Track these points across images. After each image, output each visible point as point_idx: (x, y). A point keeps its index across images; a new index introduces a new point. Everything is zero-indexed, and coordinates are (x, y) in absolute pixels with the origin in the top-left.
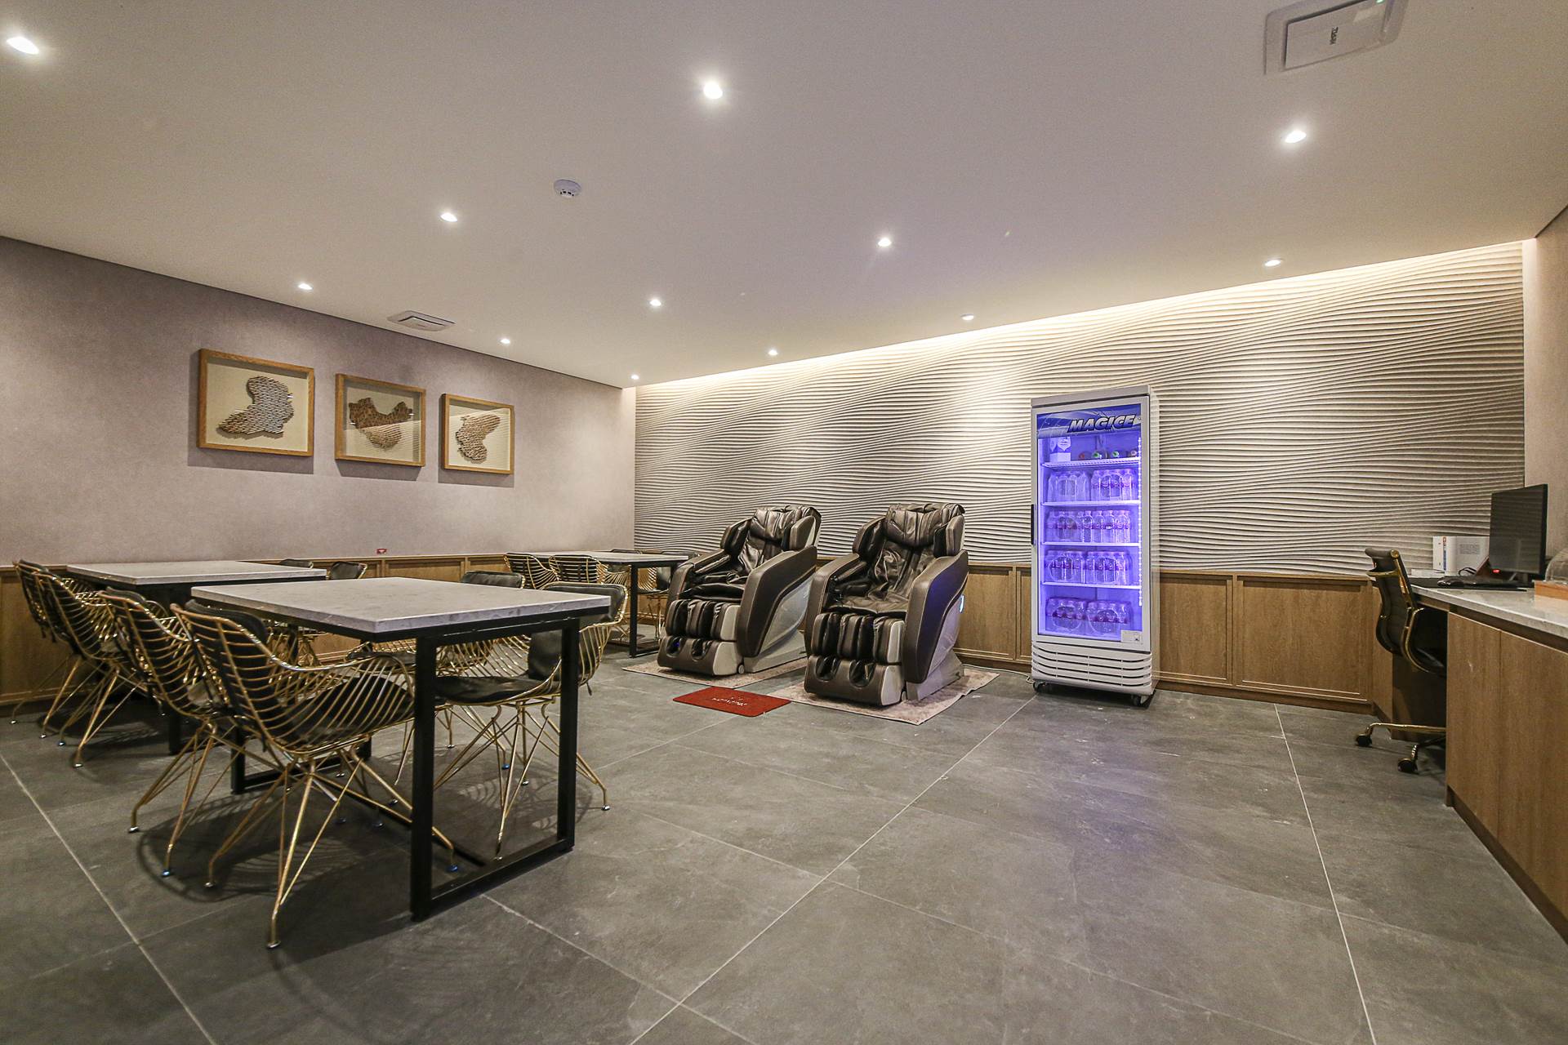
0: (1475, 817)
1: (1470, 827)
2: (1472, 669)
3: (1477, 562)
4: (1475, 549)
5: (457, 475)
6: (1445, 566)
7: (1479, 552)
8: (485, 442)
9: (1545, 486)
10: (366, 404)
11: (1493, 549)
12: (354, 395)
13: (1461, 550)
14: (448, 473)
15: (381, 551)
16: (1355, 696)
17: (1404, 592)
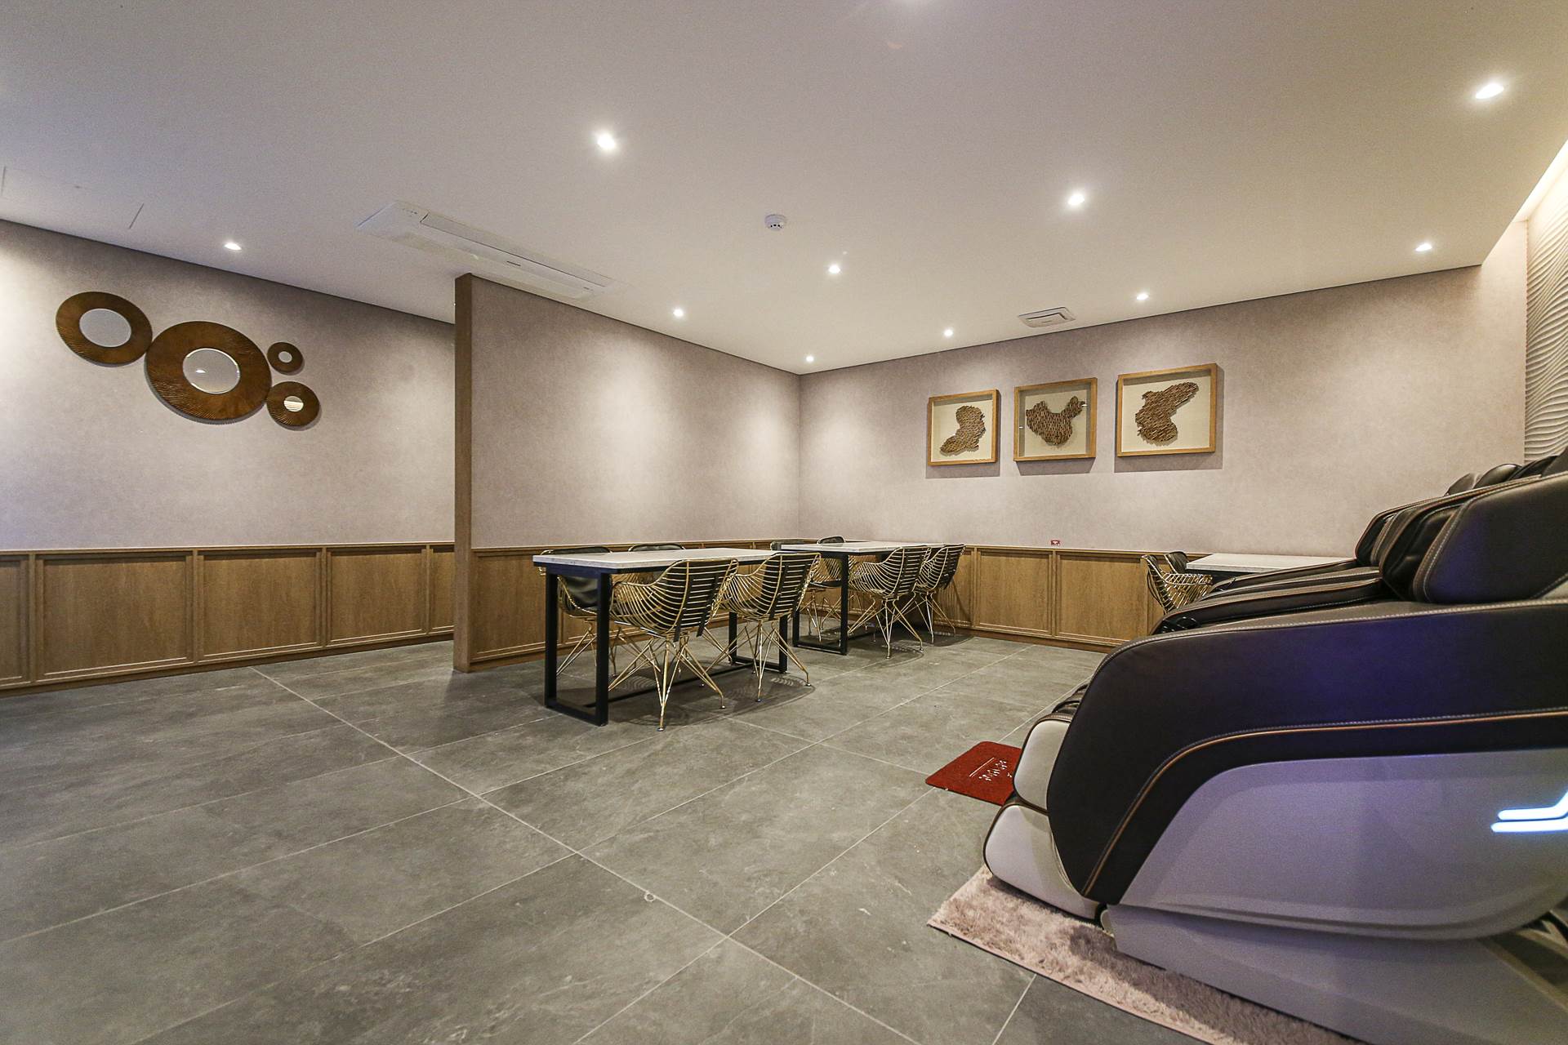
5: (1138, 462)
8: (1173, 419)
10: (1041, 406)
12: (1031, 402)
14: (1128, 462)
15: (1055, 542)
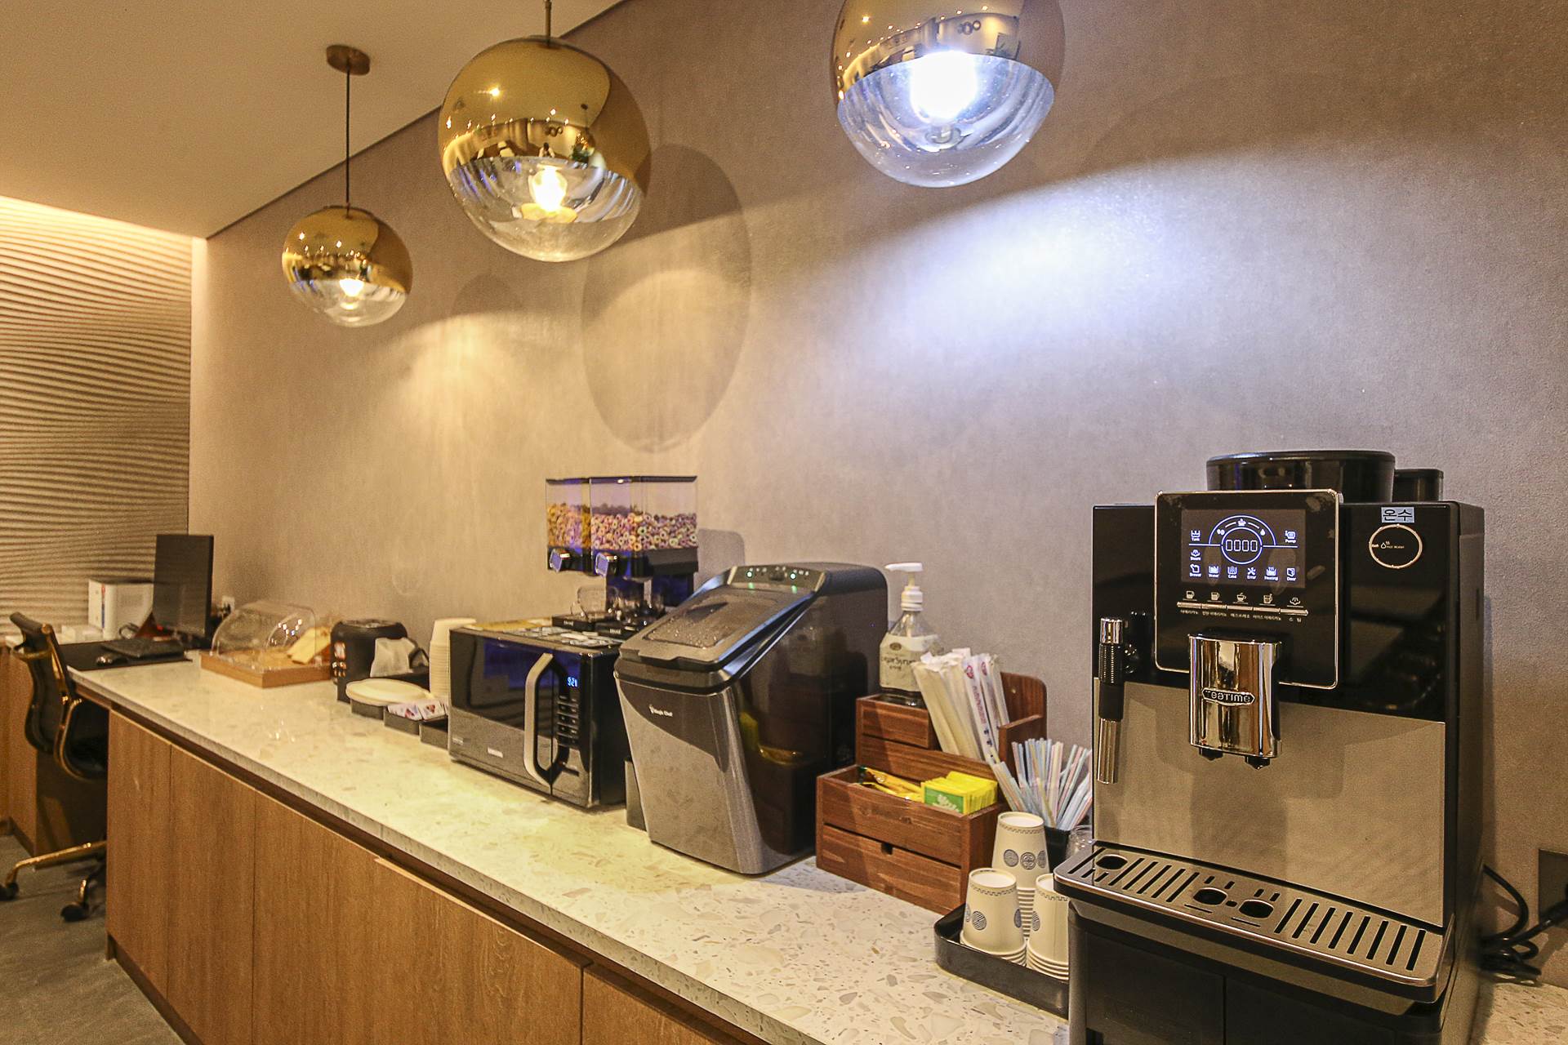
0: (141, 972)
1: (136, 982)
2: (138, 788)
3: (139, 617)
4: (138, 601)
6: (103, 623)
7: (142, 603)
9: (212, 538)
11: (157, 600)
13: (121, 603)
17: (58, 676)
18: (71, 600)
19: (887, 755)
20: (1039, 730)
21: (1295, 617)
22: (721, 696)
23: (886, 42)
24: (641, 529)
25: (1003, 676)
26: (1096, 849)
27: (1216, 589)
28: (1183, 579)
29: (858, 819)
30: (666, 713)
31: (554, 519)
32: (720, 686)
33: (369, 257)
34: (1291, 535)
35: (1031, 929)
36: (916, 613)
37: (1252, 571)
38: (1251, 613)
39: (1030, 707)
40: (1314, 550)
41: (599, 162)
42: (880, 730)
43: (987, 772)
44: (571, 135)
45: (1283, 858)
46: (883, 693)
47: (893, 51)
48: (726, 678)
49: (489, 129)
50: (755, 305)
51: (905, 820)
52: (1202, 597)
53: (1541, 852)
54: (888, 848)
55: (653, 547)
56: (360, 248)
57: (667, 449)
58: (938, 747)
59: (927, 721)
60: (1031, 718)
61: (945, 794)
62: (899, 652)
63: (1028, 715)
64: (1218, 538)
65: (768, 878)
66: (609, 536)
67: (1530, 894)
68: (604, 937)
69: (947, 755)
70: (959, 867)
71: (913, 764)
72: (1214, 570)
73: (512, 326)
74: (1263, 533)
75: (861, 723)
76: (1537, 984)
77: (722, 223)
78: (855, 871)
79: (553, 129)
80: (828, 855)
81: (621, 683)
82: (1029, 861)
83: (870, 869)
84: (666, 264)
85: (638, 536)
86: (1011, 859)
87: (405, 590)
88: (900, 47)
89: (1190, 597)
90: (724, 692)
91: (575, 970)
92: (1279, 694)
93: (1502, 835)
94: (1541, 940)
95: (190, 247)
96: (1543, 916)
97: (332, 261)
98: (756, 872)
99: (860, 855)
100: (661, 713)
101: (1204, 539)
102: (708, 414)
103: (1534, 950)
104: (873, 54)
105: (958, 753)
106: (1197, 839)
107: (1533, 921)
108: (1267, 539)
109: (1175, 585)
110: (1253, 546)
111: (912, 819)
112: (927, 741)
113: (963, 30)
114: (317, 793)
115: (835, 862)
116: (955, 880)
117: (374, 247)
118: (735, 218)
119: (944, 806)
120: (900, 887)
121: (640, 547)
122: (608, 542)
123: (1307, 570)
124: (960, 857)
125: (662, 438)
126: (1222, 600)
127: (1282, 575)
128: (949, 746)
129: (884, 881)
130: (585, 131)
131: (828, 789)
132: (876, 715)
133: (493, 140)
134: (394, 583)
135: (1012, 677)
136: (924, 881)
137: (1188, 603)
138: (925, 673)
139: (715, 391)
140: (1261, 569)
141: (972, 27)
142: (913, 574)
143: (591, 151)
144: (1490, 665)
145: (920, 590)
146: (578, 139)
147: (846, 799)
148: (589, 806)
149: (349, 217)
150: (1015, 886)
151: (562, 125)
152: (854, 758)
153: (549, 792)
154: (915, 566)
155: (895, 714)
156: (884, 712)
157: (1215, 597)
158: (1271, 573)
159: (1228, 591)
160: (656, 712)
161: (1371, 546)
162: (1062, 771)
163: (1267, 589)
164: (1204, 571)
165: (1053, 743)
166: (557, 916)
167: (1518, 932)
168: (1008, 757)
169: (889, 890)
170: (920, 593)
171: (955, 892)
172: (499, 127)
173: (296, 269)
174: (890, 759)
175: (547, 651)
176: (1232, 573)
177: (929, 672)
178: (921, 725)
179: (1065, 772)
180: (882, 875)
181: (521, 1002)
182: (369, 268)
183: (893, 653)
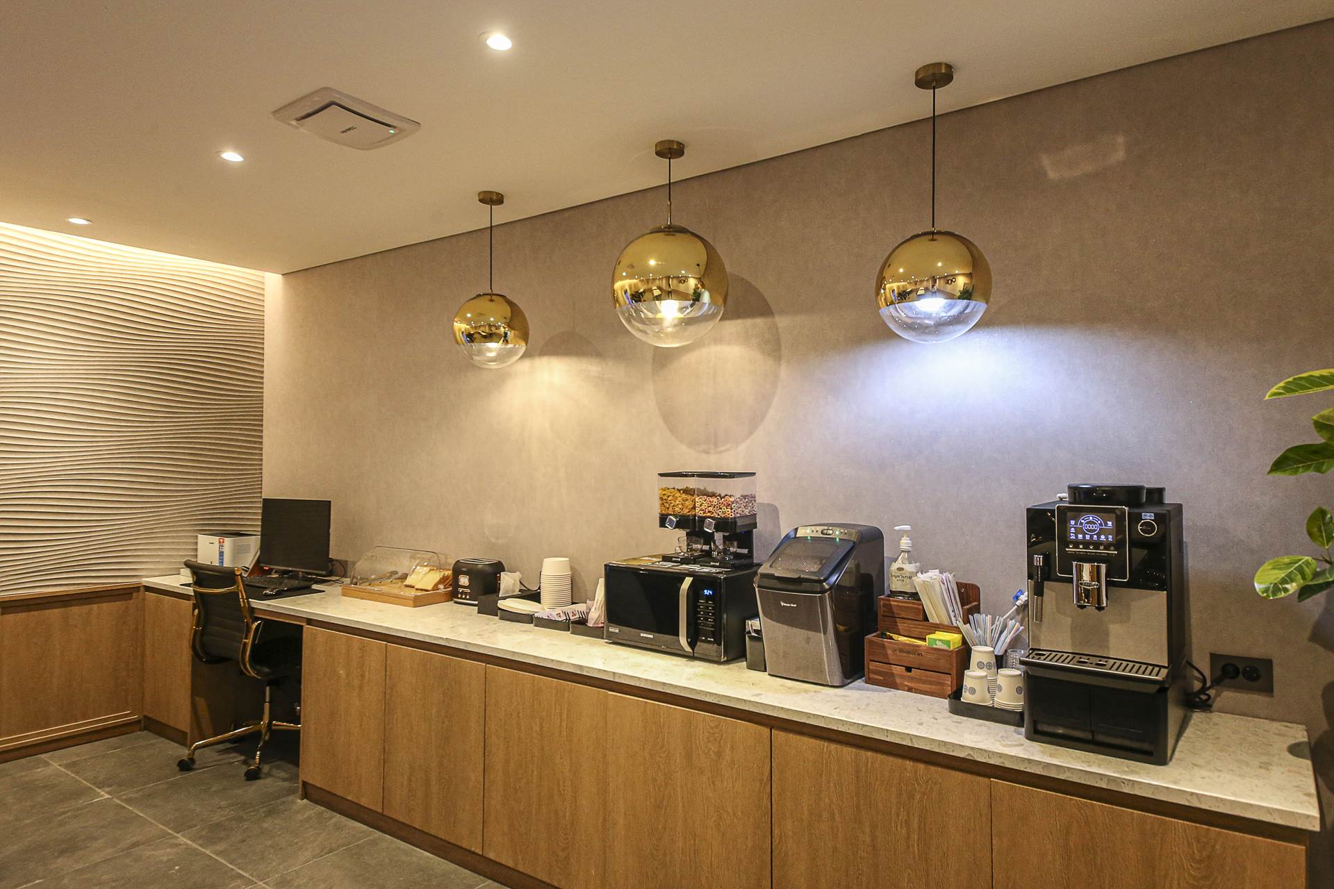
1: (333, 811)
2: (343, 676)
4: (246, 549)
7: (250, 550)
9: (327, 502)
13: (237, 551)
16: (127, 715)
17: (242, 605)
18: (185, 549)
19: (897, 626)
20: (977, 609)
21: (1112, 554)
22: (825, 596)
23: (910, 283)
24: (733, 505)
25: (957, 583)
26: (1031, 651)
27: (1081, 543)
28: (1069, 539)
29: (890, 657)
30: (792, 605)
31: (665, 497)
32: (823, 591)
33: (509, 326)
34: (1110, 523)
35: (997, 692)
36: (908, 552)
37: (1095, 536)
38: (1096, 553)
39: (971, 599)
40: (1119, 529)
41: (706, 297)
42: (893, 613)
43: (957, 630)
44: (692, 282)
45: (1107, 647)
46: (894, 594)
47: (914, 287)
48: (827, 587)
49: (648, 281)
50: (784, 371)
51: (919, 654)
52: (1076, 546)
53: (1211, 654)
54: (909, 669)
55: (739, 515)
56: (504, 321)
57: (721, 452)
58: (926, 619)
59: (921, 607)
60: (973, 604)
61: (939, 640)
62: (903, 572)
63: (970, 603)
64: (1081, 524)
65: (845, 687)
66: (711, 509)
67: (1207, 673)
68: (788, 710)
69: (932, 624)
70: (950, 674)
71: (913, 629)
72: (1080, 536)
73: (592, 367)
74: (1099, 522)
75: (881, 611)
76: (1211, 712)
77: (759, 321)
78: (889, 683)
79: (683, 280)
80: (872, 676)
81: (759, 591)
82: (989, 666)
83: (898, 680)
84: (718, 340)
85: (732, 509)
86: (981, 665)
87: (497, 539)
88: (918, 287)
89: (1071, 546)
90: (827, 594)
91: (766, 731)
92: (1108, 584)
93: (1195, 647)
94: (1212, 692)
95: (263, 277)
96: (1212, 682)
97: (487, 329)
98: (838, 685)
99: (893, 674)
100: (788, 605)
101: (1076, 524)
102: (751, 433)
103: (1209, 697)
104: (903, 286)
105: (938, 622)
106: (1073, 645)
107: (1208, 684)
108: (1101, 524)
109: (1065, 542)
110: (1096, 527)
111: (923, 654)
112: (921, 617)
113: (948, 283)
114: (552, 660)
115: (878, 679)
116: (948, 681)
117: (511, 319)
118: (769, 320)
119: (940, 645)
120: (917, 687)
121: (733, 515)
122: (709, 512)
123: (1116, 536)
124: (951, 669)
125: (716, 445)
126: (1094, 549)
127: (1107, 538)
128: (933, 618)
129: (907, 685)
130: (699, 279)
131: (871, 642)
132: (891, 605)
133: (650, 286)
134: (487, 534)
135: (961, 583)
136: (930, 683)
137: (1070, 549)
138: (922, 583)
139: (755, 421)
140: (1099, 535)
141: (952, 281)
142: (906, 532)
143: (703, 290)
144: (1188, 571)
145: (910, 540)
146: (696, 285)
147: (883, 646)
148: (722, 660)
149: (492, 300)
150: (986, 676)
151: (687, 277)
152: (877, 628)
153: (692, 655)
154: (907, 527)
155: (900, 604)
156: (896, 603)
157: (1081, 547)
158: (1103, 537)
159: (1086, 544)
160: (785, 604)
161: (1139, 528)
162: (992, 625)
163: (1101, 543)
164: (1076, 537)
165: (986, 615)
166: (756, 704)
167: (1203, 690)
168: (966, 621)
169: (910, 690)
170: (910, 541)
171: (949, 686)
172: (654, 280)
173: (464, 334)
174: (900, 627)
175: (689, 575)
176: (1088, 537)
177: (924, 581)
178: (918, 609)
179: (994, 626)
180: (906, 683)
181: (728, 751)
182: (509, 333)
183: (899, 573)
